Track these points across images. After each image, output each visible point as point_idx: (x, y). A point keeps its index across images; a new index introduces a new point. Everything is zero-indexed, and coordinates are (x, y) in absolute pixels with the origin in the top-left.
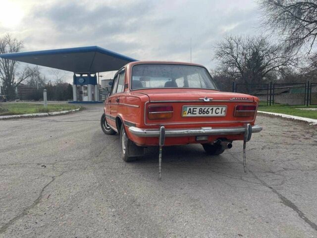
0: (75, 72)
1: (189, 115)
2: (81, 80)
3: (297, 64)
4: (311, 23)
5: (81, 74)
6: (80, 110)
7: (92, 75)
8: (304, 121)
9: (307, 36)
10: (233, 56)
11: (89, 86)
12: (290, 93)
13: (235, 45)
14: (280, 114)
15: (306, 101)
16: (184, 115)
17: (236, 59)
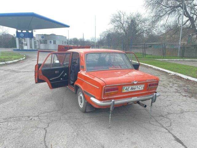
0: (17, 29)
1: (126, 91)
2: (22, 35)
3: (156, 30)
4: (168, 7)
5: (22, 31)
6: (25, 59)
7: (30, 32)
8: (166, 72)
9: (164, 15)
10: (121, 23)
11: (28, 39)
12: (153, 47)
13: (122, 16)
14: (152, 66)
15: (163, 55)
16: (123, 92)
17: (123, 25)
